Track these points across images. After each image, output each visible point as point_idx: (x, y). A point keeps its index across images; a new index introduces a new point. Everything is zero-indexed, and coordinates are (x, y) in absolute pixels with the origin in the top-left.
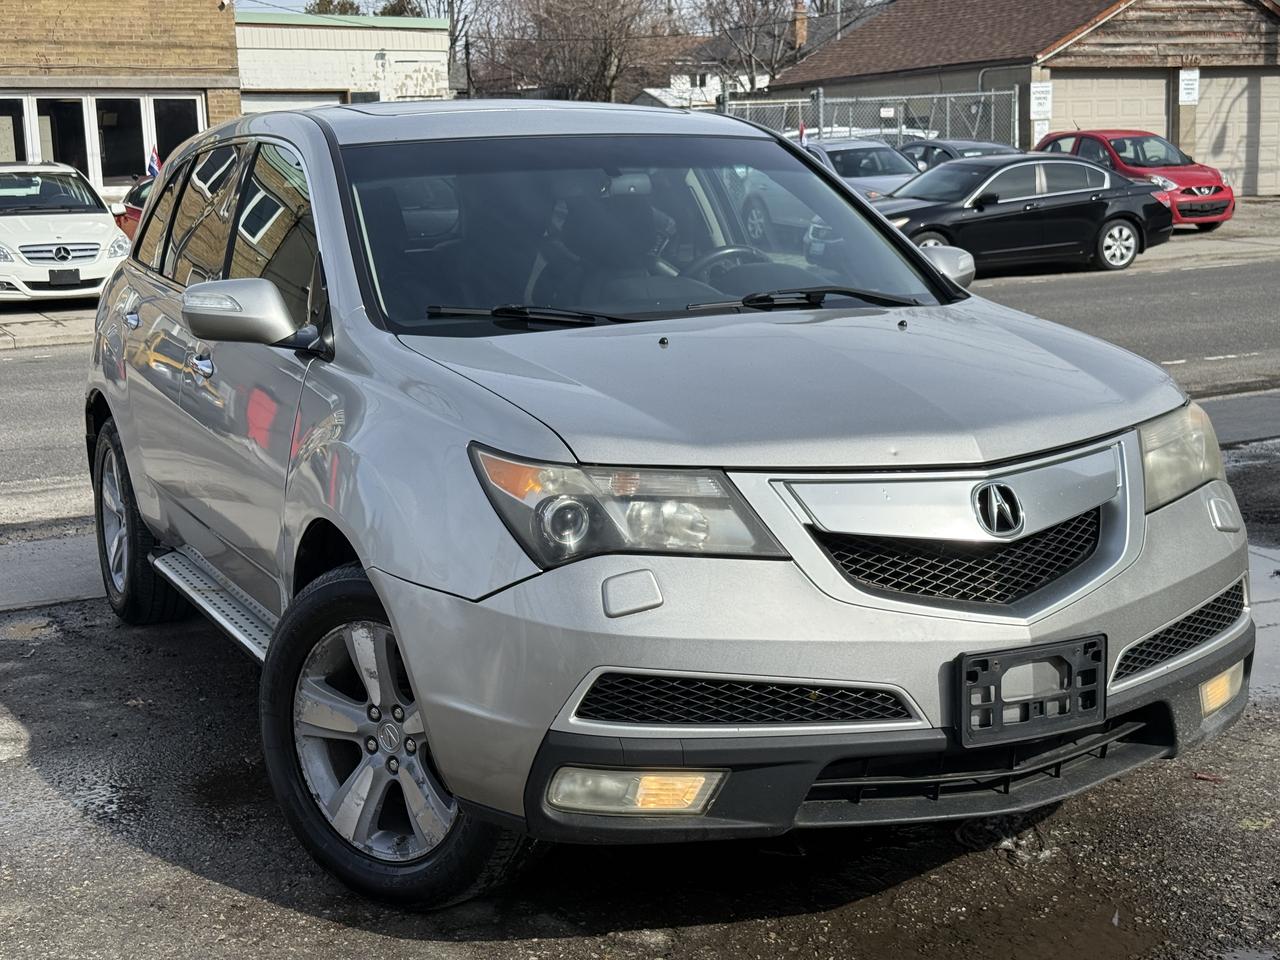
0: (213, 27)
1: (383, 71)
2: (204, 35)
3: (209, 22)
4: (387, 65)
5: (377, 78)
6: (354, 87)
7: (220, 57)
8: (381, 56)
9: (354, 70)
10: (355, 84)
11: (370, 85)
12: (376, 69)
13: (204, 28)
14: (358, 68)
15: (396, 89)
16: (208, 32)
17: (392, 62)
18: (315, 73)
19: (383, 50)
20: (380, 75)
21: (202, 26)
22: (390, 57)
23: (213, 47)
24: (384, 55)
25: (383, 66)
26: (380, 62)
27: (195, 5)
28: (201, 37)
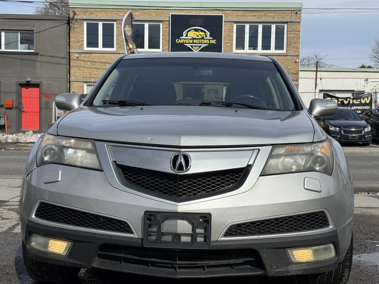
0: (293, 68)
1: (367, 85)
2: (290, 70)
3: (291, 66)
4: (368, 83)
5: (364, 86)
6: (357, 89)
7: (294, 76)
8: (367, 80)
9: (357, 84)
10: (357, 88)
11: (362, 89)
12: (364, 84)
13: (290, 68)
14: (359, 83)
15: (370, 90)
16: (291, 69)
17: (370, 82)
18: (345, 85)
19: (367, 78)
20: (366, 86)
21: (289, 67)
22: (370, 80)
23: (292, 73)
24: (368, 80)
25: (367, 83)
26: (366, 82)
27: (288, 62)
28: (289, 71)
